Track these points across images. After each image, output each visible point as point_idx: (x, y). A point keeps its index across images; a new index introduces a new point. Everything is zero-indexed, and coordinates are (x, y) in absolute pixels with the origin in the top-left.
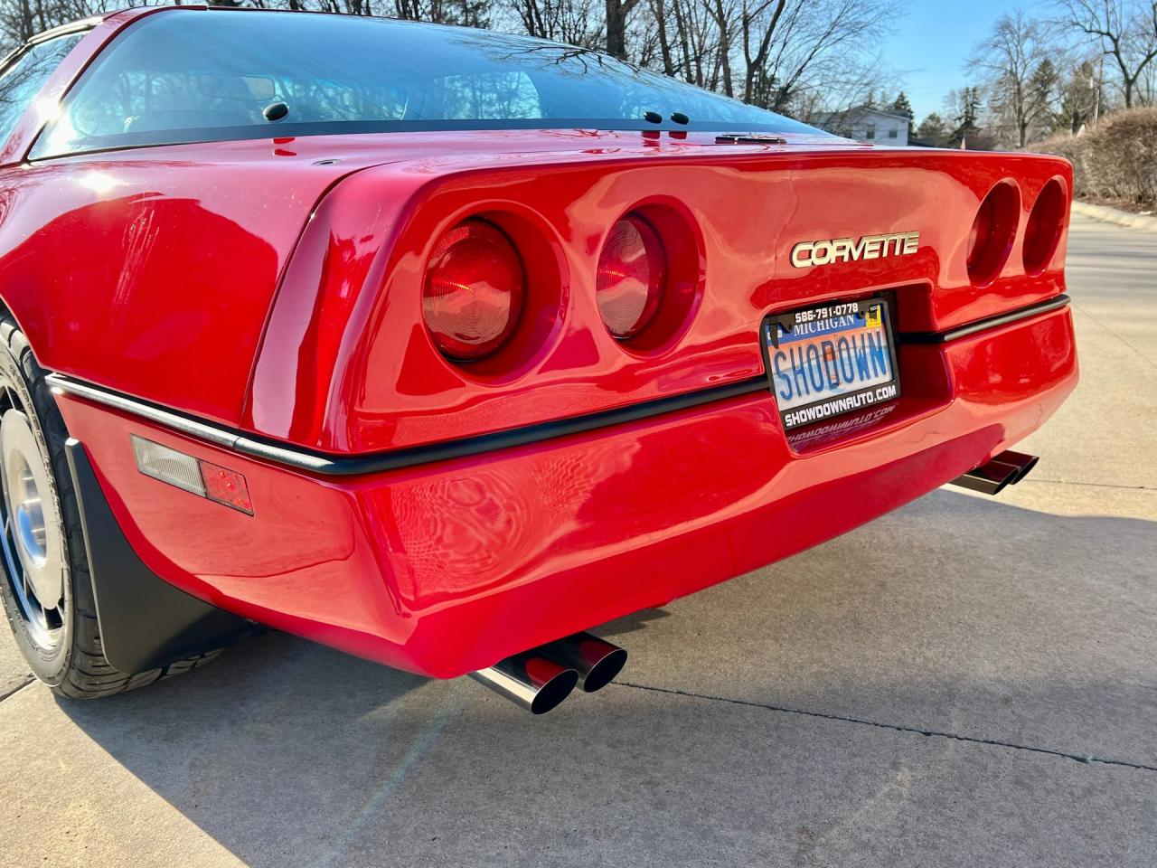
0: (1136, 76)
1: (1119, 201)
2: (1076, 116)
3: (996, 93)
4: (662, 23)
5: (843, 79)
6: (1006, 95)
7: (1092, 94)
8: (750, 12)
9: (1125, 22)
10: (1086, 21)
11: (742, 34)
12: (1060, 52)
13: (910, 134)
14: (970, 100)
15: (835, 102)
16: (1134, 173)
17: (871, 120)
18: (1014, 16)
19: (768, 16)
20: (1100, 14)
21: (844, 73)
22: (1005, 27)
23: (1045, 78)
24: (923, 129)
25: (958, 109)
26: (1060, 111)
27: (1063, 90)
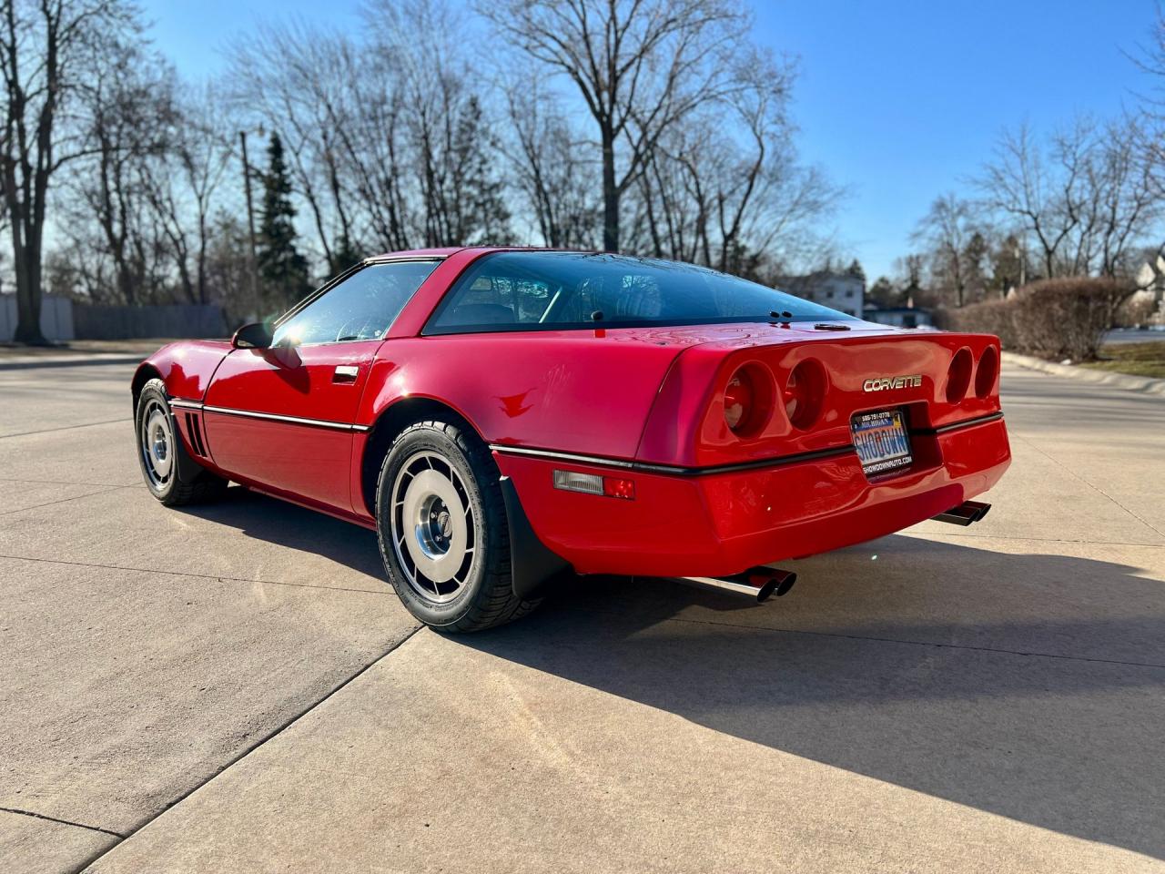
0: (1055, 247)
1: (1045, 354)
2: (1006, 280)
3: (936, 260)
4: (649, 203)
5: (805, 248)
6: (944, 261)
7: (1017, 262)
8: (725, 193)
9: (1042, 203)
10: (1009, 202)
11: (718, 211)
12: (989, 227)
13: (865, 294)
14: (914, 265)
15: (798, 267)
16: (1056, 330)
17: (830, 283)
18: (947, 197)
19: (739, 197)
20: (1021, 196)
21: (805, 243)
22: (941, 206)
23: (977, 247)
24: (876, 289)
25: (904, 273)
26: (991, 275)
27: (993, 258)
